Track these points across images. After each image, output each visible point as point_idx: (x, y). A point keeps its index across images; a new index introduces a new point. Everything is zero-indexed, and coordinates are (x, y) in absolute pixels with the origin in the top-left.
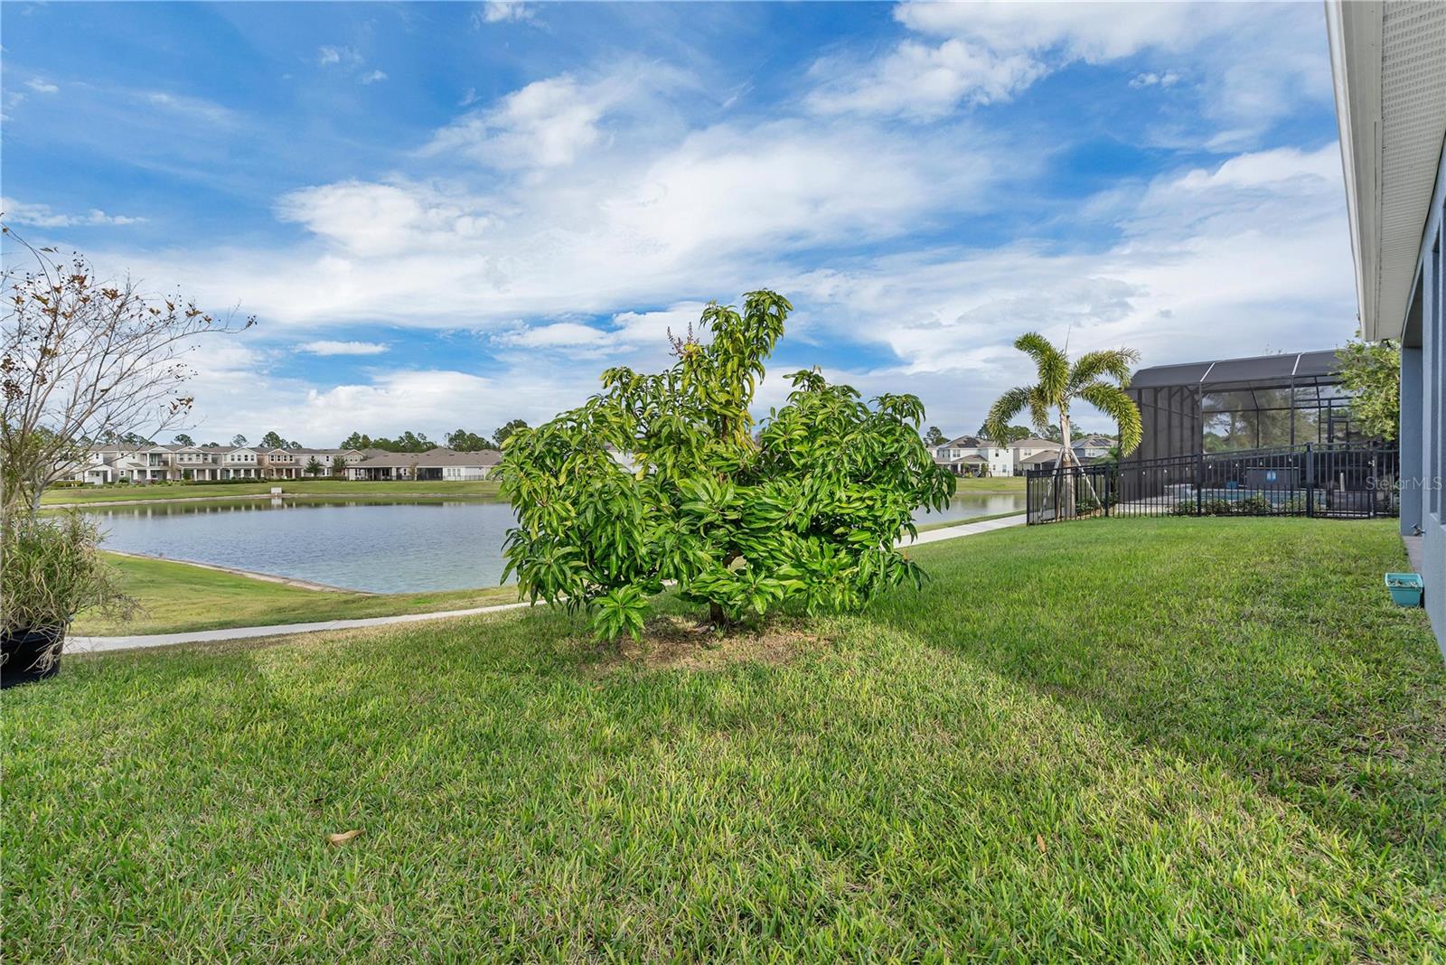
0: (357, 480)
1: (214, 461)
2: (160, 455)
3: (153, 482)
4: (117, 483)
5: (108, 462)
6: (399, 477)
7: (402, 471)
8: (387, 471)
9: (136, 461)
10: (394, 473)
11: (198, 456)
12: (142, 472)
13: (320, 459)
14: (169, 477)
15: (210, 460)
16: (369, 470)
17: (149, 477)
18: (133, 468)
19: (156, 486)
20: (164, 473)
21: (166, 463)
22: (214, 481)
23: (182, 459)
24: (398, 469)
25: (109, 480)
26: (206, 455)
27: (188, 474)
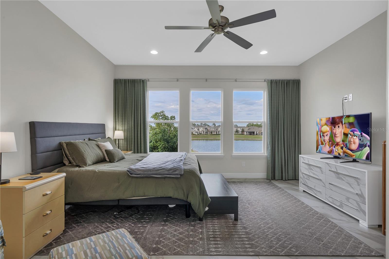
0: (246, 135)
1: (217, 130)
2: (207, 128)
3: (205, 134)
4: (200, 134)
5: (198, 130)
6: (257, 134)
7: (257, 133)
8: (254, 133)
9: (203, 129)
10: (255, 133)
11: (214, 128)
12: (204, 132)
13: (239, 129)
14: (208, 133)
15: (216, 129)
16: (249, 132)
17: (205, 133)
18: (202, 131)
19: (206, 135)
20: (207, 132)
21: (208, 130)
22: (216, 134)
23: (211, 129)
24: (256, 132)
25: (198, 134)
26: (215, 128)
27: (212, 132)
